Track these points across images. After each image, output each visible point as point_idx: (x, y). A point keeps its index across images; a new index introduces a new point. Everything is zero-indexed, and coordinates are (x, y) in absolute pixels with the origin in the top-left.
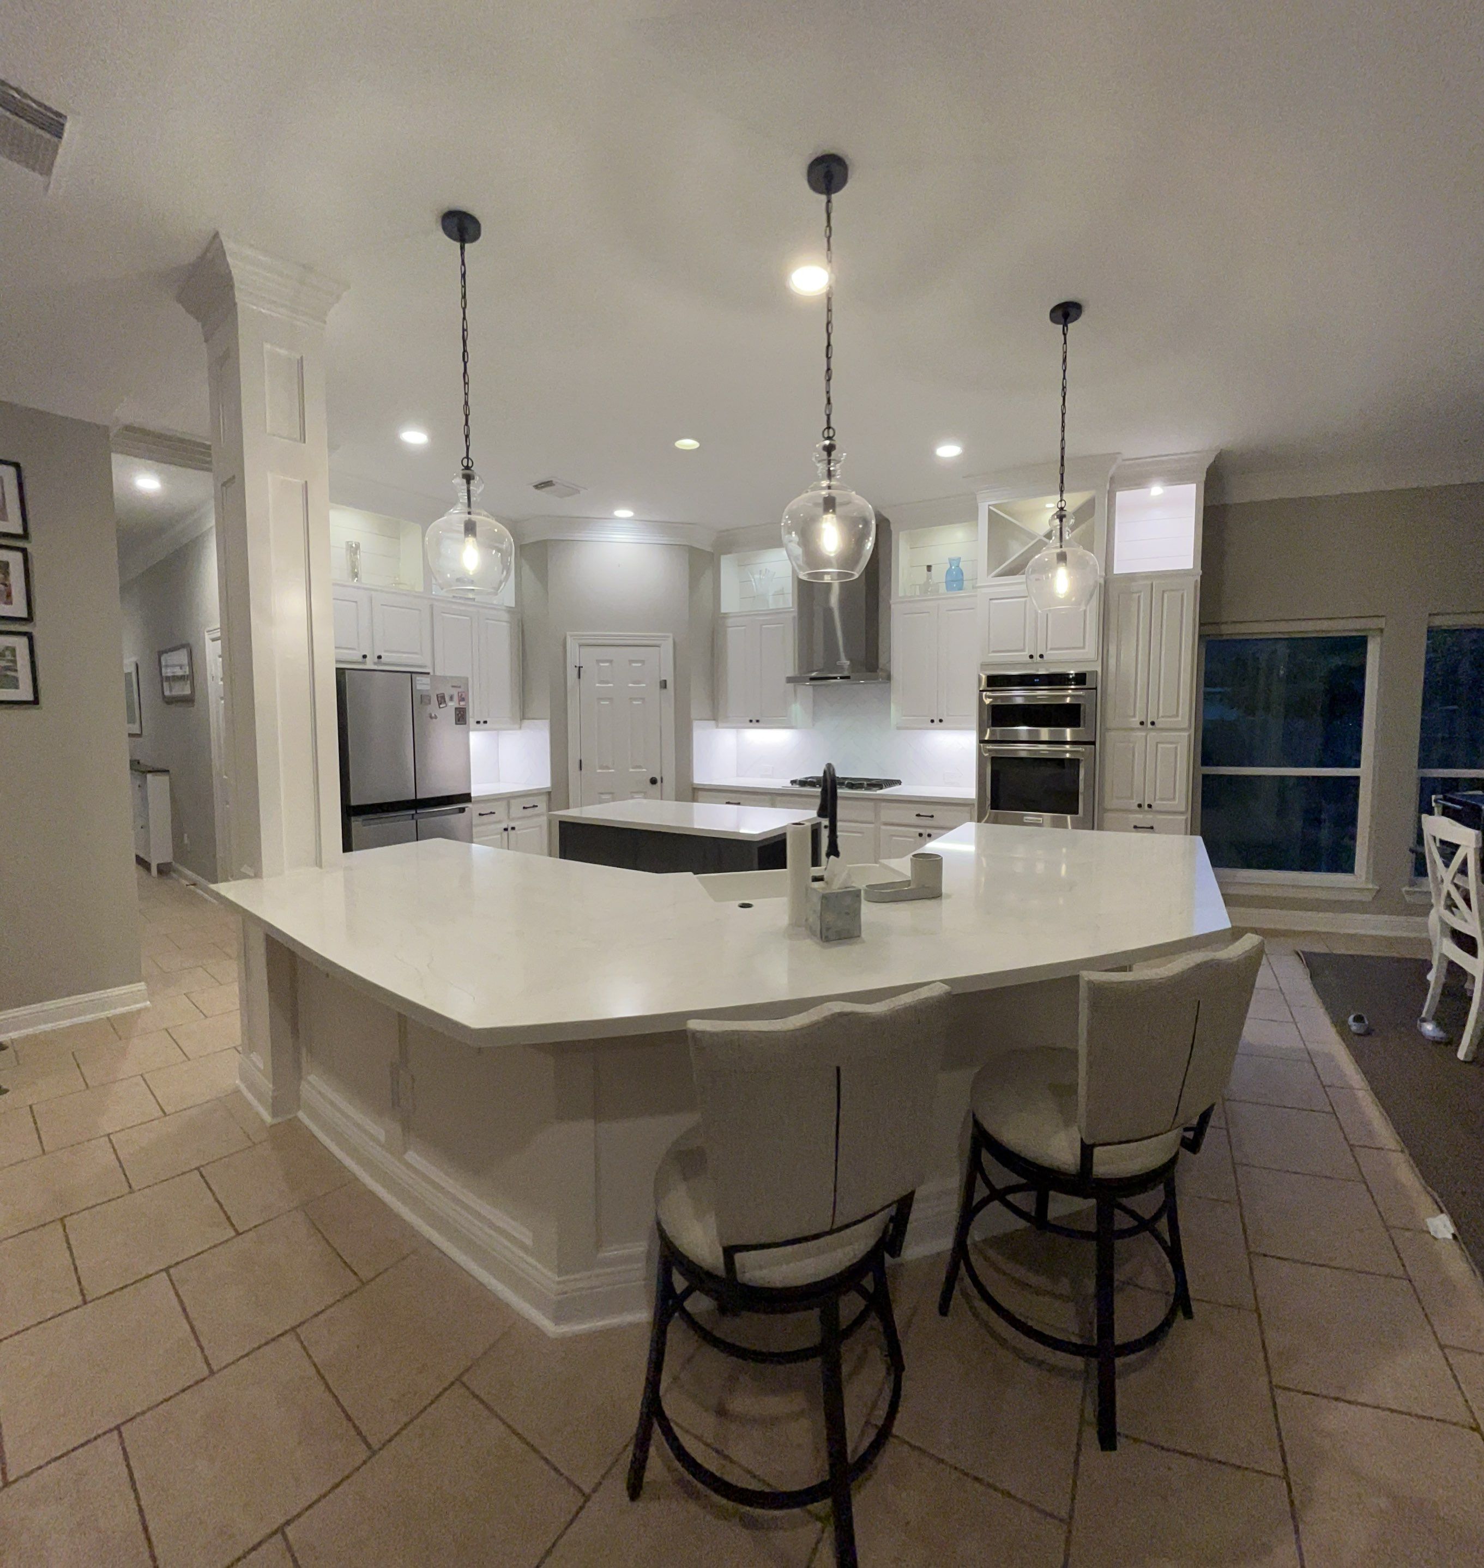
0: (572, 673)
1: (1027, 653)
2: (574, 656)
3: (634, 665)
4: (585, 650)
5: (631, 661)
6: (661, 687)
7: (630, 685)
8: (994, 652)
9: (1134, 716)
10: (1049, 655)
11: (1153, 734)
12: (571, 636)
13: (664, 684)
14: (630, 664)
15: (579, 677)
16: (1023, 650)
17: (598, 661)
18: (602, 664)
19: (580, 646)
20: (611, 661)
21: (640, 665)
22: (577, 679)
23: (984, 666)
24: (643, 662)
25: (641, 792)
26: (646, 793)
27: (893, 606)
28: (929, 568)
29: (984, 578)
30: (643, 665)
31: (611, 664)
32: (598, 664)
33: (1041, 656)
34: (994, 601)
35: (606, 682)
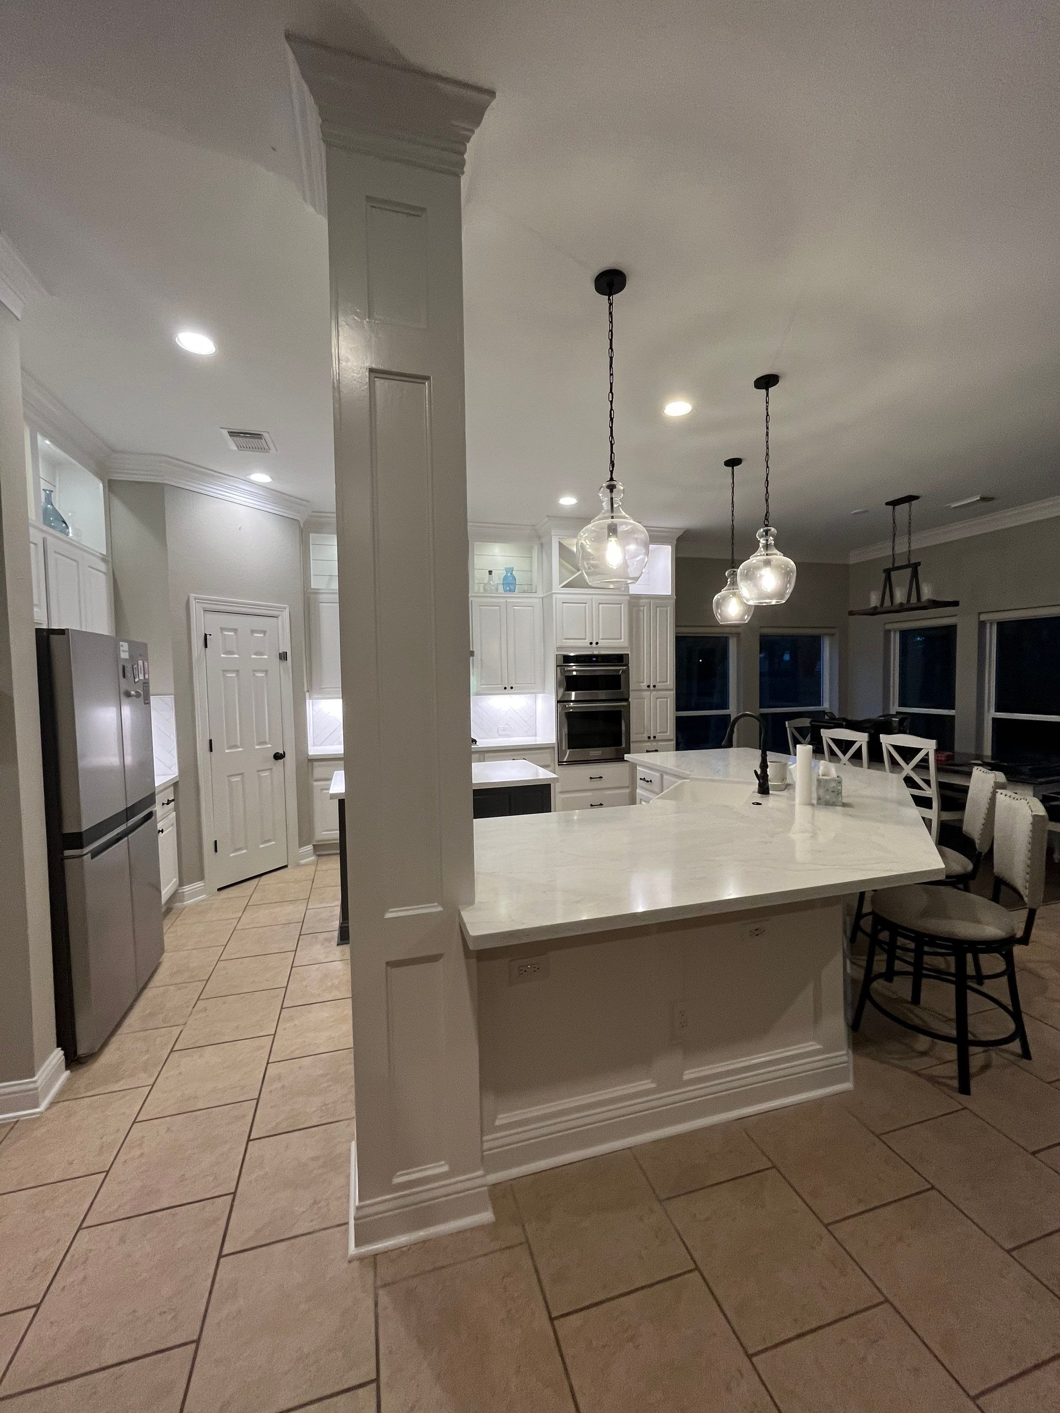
0: (197, 642)
1: (588, 641)
2: (201, 622)
3: (256, 635)
4: (209, 616)
5: (253, 632)
6: (280, 658)
7: (254, 656)
8: (566, 639)
9: (644, 683)
10: (602, 643)
11: (654, 693)
12: (195, 599)
13: (283, 656)
14: (253, 634)
15: (206, 646)
16: (585, 639)
17: (222, 629)
18: (226, 633)
19: (205, 611)
20: (235, 630)
21: (262, 635)
22: (204, 649)
23: (558, 648)
24: (264, 632)
25: (267, 770)
26: (271, 769)
27: (470, 599)
28: (490, 572)
29: (557, 587)
30: (265, 635)
31: (236, 633)
32: (221, 632)
33: (597, 643)
34: (565, 604)
35: (232, 653)
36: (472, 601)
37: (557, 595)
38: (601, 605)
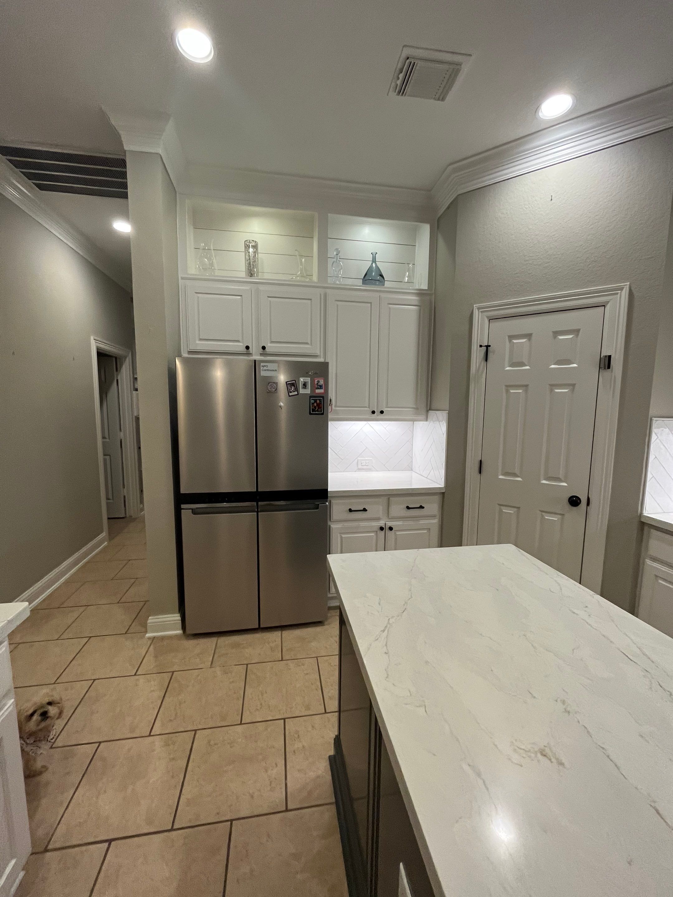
0: (477, 354)
2: (482, 333)
3: (561, 337)
4: (496, 325)
5: (556, 333)
6: (601, 366)
7: (553, 366)
12: (479, 309)
13: (607, 362)
14: (555, 337)
15: (486, 360)
17: (511, 337)
18: (515, 341)
19: (490, 319)
20: (529, 336)
21: (571, 337)
22: (483, 363)
24: (576, 332)
25: (556, 514)
26: (563, 515)
30: (577, 335)
31: (530, 340)
32: (510, 341)
35: (522, 364)
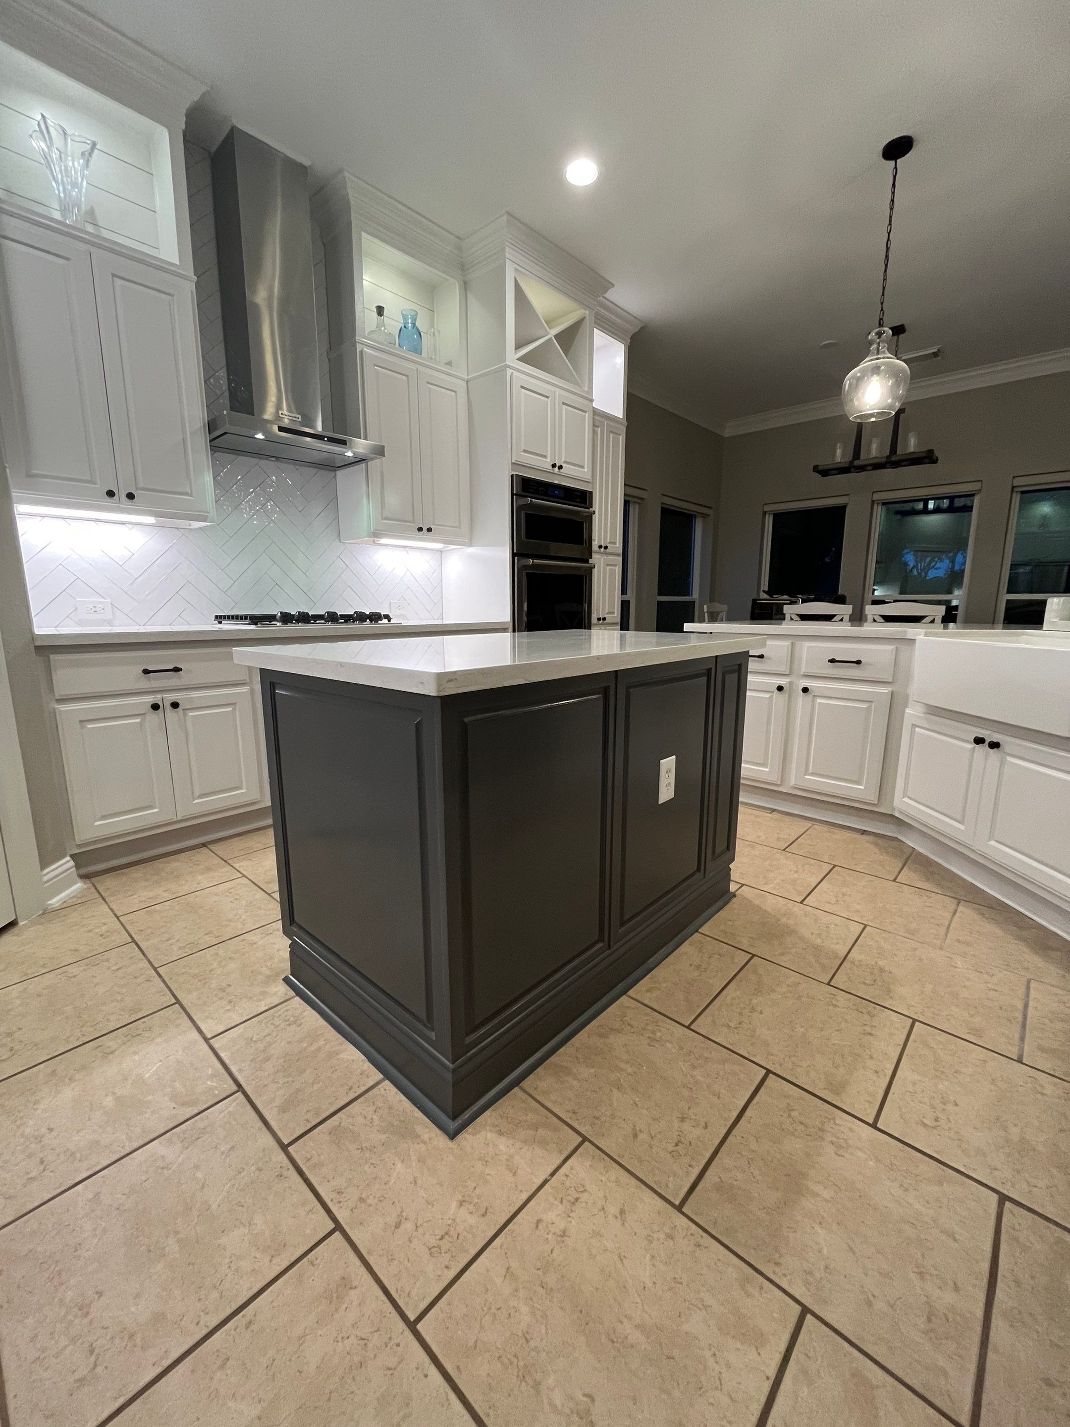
1: (549, 461)
8: (525, 451)
10: (566, 467)
16: (545, 457)
23: (514, 463)
27: (359, 347)
28: (380, 310)
29: (512, 356)
33: (560, 467)
34: (524, 391)
36: (361, 352)
37: (516, 373)
38: (564, 407)
